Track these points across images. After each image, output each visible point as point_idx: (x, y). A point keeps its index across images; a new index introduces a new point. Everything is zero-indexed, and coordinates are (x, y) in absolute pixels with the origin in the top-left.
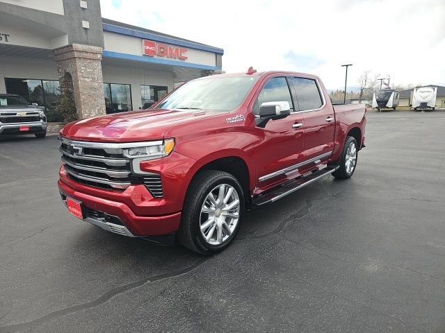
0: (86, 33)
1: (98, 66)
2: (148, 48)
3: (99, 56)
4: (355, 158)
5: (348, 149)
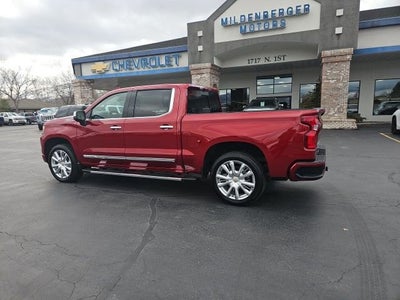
0: (338, 39)
4: (253, 185)
5: (224, 166)
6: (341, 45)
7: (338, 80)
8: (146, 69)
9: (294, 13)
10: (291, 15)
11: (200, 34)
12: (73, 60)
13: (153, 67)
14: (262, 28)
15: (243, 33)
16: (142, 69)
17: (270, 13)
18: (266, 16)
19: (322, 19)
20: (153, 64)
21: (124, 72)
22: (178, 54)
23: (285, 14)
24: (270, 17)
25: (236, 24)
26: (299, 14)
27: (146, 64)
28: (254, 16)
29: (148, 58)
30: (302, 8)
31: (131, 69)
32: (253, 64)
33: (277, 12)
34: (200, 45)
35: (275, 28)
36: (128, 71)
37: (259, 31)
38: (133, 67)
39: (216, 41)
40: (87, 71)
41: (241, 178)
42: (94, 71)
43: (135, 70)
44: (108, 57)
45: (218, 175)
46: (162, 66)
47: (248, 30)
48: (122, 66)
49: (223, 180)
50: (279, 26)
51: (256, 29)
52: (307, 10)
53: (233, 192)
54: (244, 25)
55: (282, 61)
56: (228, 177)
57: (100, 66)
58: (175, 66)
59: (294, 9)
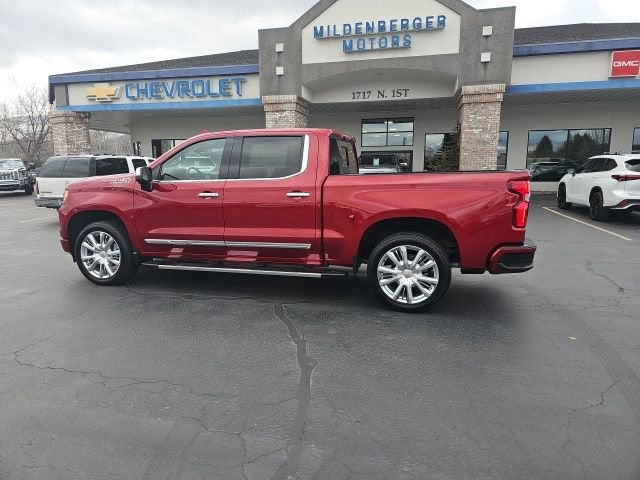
0: (485, 69)
1: (496, 110)
2: (621, 64)
3: (499, 97)
4: (436, 280)
5: (391, 254)
6: (488, 78)
7: (485, 129)
8: (187, 99)
9: (424, 26)
10: (418, 29)
11: (280, 47)
12: (51, 78)
13: (199, 96)
14: (376, 46)
15: (348, 50)
16: (177, 99)
17: (388, 25)
18: (382, 29)
19: (463, 38)
20: (199, 90)
21: (147, 102)
22: (241, 77)
23: (411, 28)
24: (388, 29)
25: (337, 37)
26: (429, 29)
27: (186, 91)
28: (364, 26)
29: (190, 81)
30: (435, 21)
31: (159, 97)
32: (361, 99)
33: (399, 23)
34: (279, 65)
35: (395, 47)
36: (154, 101)
37: (372, 50)
38: (164, 94)
39: (305, 61)
40: (79, 97)
41: (417, 272)
42: (92, 98)
43: (167, 100)
44: (118, 75)
45: (381, 268)
46: (214, 95)
47: (355, 48)
48: (144, 92)
49: (388, 275)
50: (401, 44)
51: (368, 47)
52: (442, 24)
53: (404, 292)
54: (350, 38)
55: (403, 98)
56: (396, 270)
57: (103, 90)
58: (235, 96)
59: (424, 21)
